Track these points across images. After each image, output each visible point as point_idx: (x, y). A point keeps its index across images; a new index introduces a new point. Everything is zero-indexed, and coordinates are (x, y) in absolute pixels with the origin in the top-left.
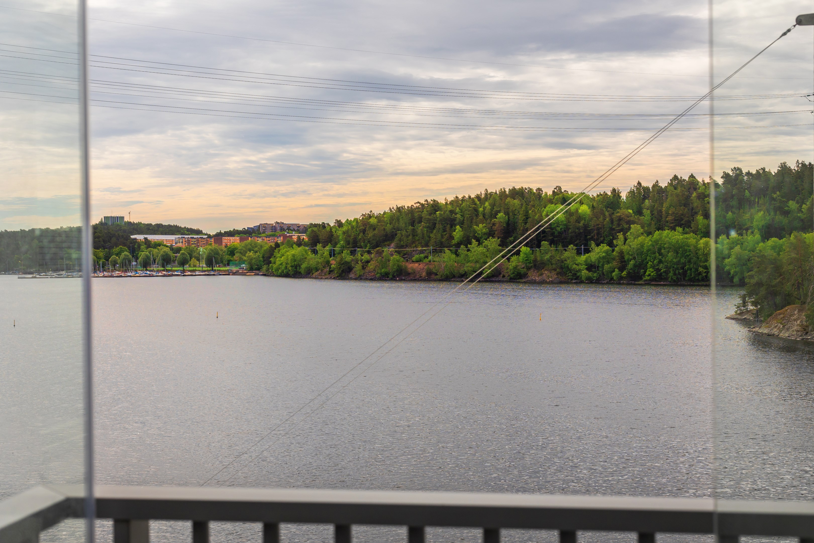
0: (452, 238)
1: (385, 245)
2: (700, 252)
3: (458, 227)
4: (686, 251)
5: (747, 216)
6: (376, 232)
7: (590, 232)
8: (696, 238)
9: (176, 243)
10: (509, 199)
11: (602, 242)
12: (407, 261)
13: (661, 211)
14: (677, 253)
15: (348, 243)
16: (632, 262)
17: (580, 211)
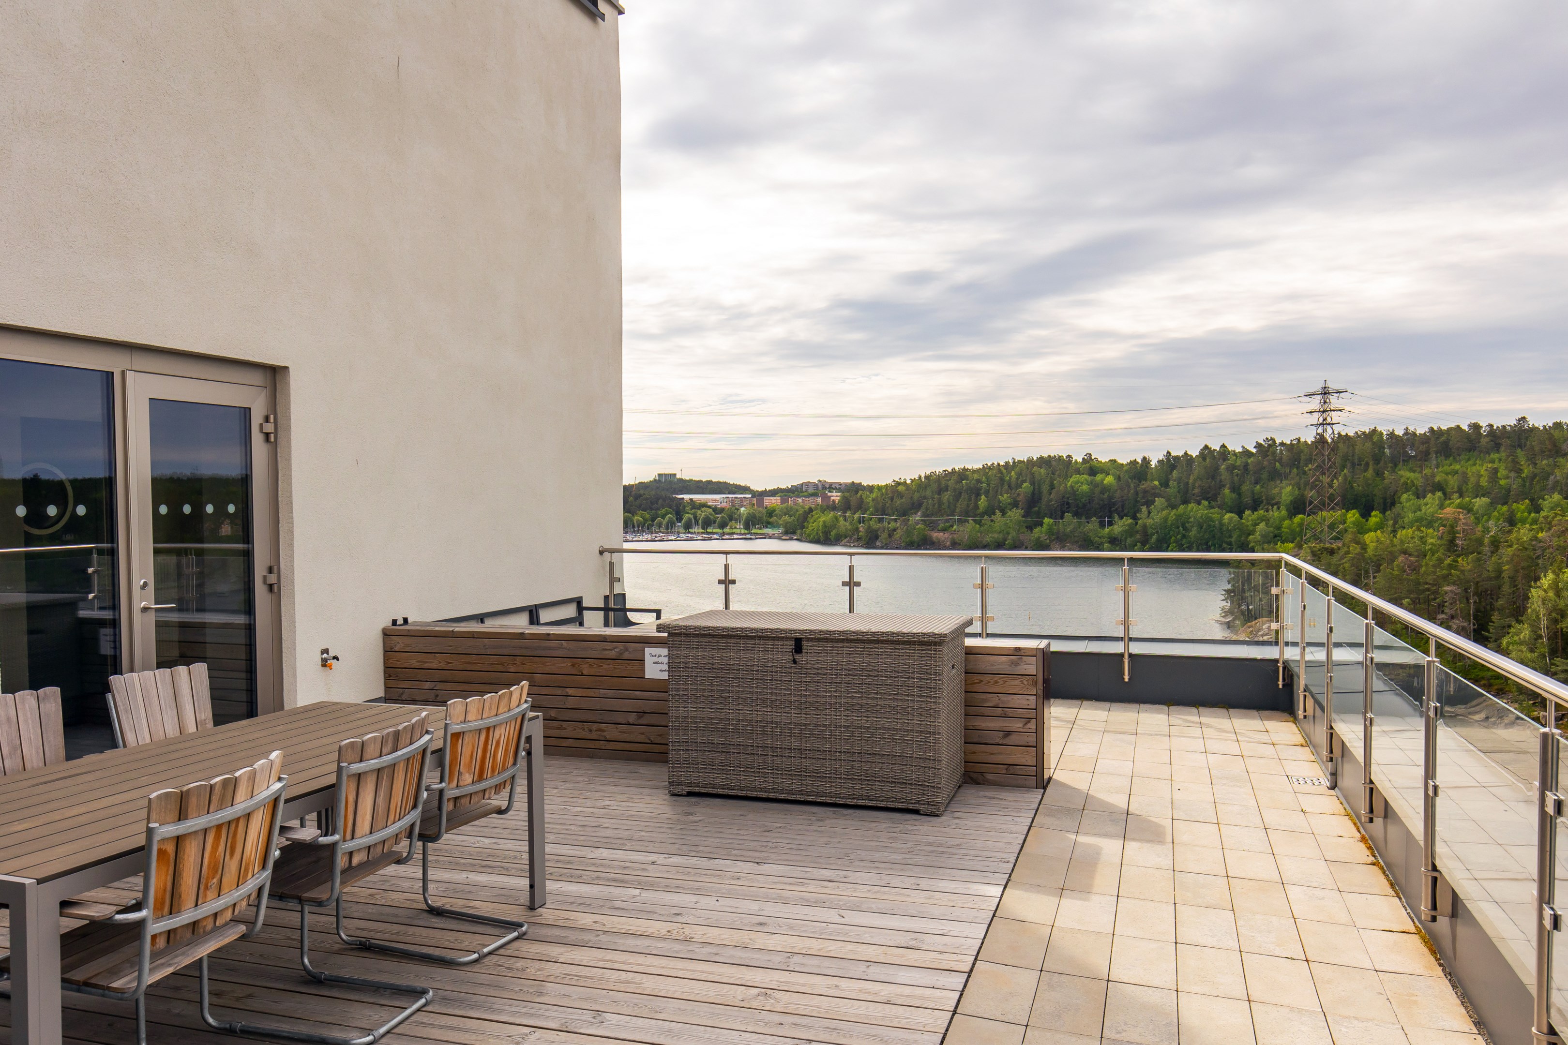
0: (977, 507)
1: (912, 514)
2: (1225, 528)
3: (983, 497)
4: (1209, 526)
5: (1275, 491)
6: (903, 500)
7: (1114, 504)
8: (1220, 513)
9: (721, 503)
10: (1035, 468)
11: (1126, 515)
12: (933, 530)
13: (1187, 483)
14: (1201, 528)
15: (877, 510)
16: (1155, 536)
17: (1105, 482)
